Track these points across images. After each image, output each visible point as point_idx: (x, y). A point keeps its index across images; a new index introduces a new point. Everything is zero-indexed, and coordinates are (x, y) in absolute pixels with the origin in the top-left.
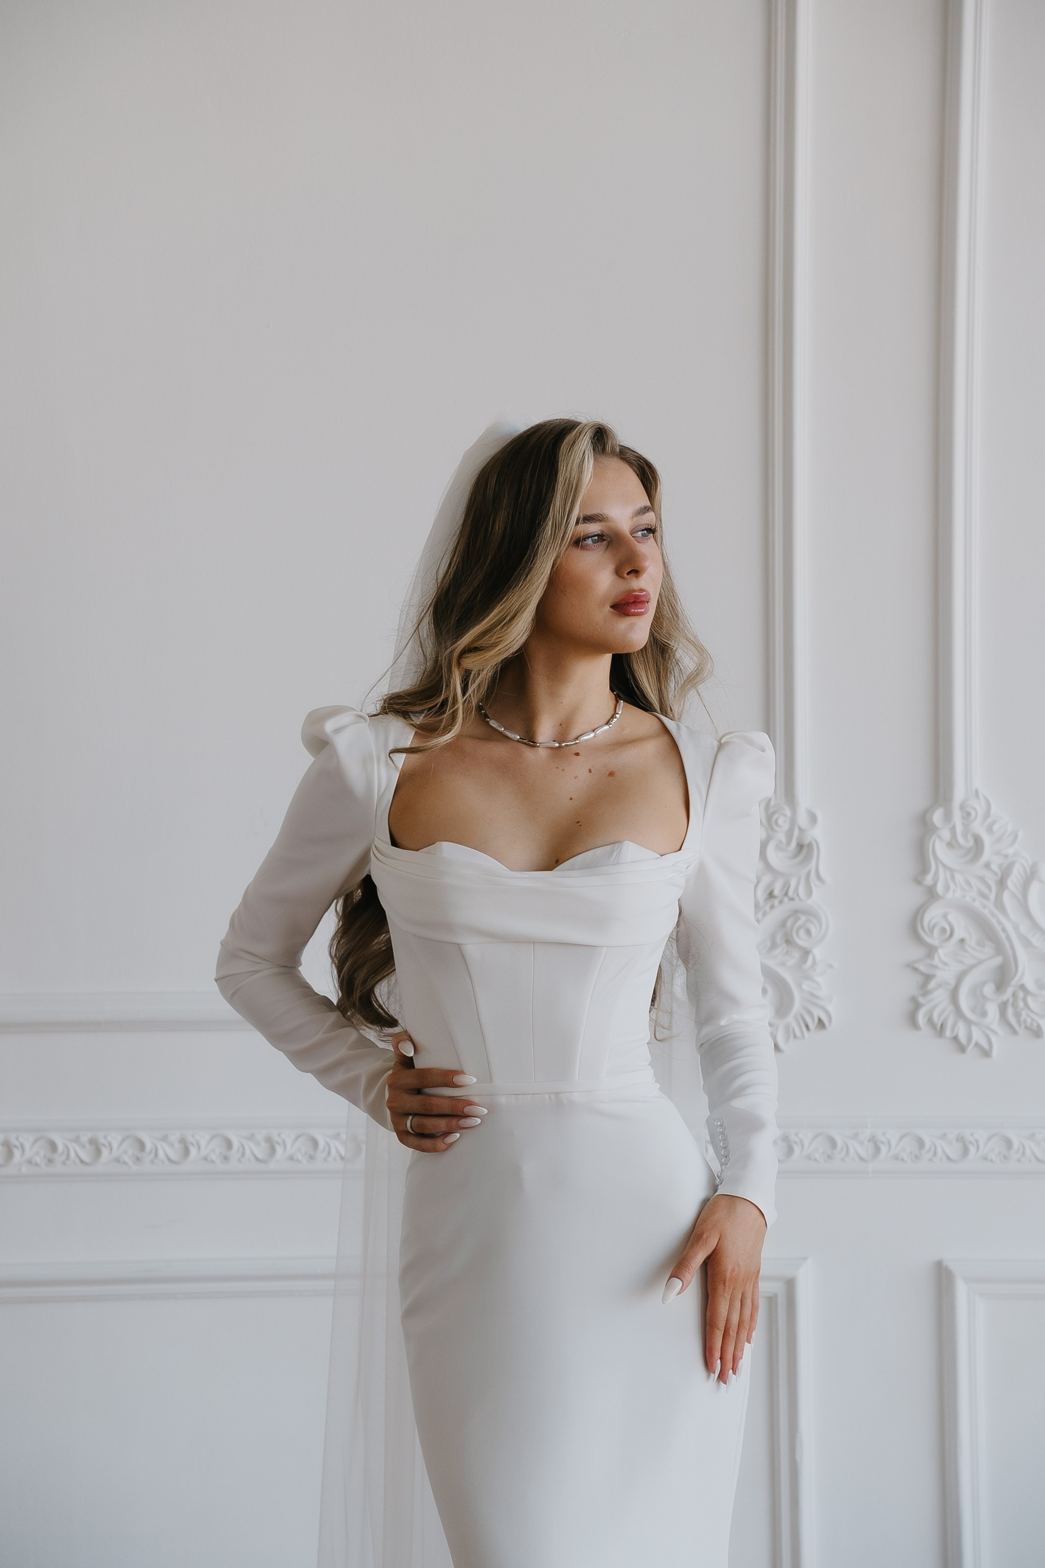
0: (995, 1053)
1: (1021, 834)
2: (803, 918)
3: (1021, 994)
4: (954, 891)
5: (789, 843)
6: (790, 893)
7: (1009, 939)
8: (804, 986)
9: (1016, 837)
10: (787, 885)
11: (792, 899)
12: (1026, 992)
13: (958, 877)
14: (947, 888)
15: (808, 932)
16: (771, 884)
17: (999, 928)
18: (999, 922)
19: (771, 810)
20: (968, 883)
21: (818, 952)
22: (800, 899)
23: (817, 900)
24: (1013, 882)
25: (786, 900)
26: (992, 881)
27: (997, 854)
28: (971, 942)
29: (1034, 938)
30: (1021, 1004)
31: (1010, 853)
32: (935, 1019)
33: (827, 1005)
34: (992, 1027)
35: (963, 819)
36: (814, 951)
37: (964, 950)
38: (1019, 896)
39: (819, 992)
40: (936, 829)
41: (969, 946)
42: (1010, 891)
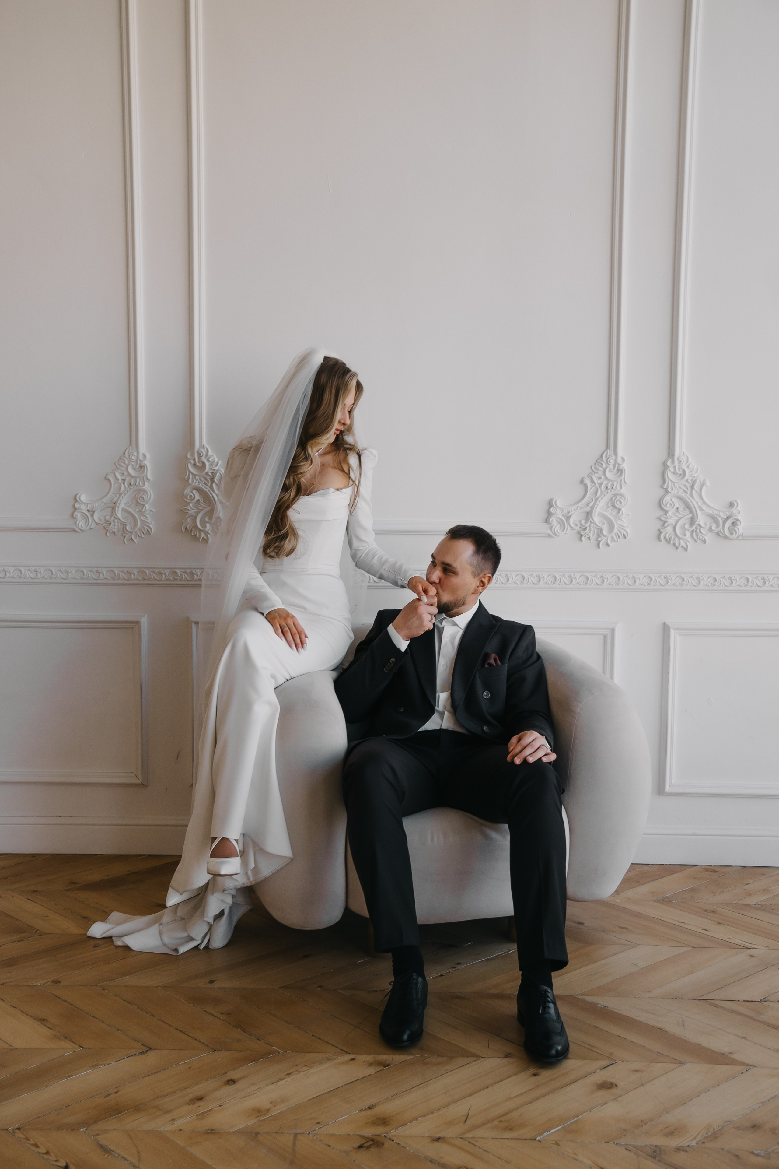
0: (688, 549)
1: (699, 469)
2: (619, 497)
3: (699, 528)
4: (675, 490)
5: (614, 469)
6: (614, 488)
7: (695, 508)
8: (618, 522)
9: (698, 470)
10: (613, 485)
11: (615, 490)
13: (676, 484)
14: (672, 489)
15: (621, 502)
16: (607, 484)
17: (691, 504)
18: (691, 502)
19: (607, 457)
20: (680, 487)
22: (618, 490)
23: (623, 491)
24: (697, 487)
25: (612, 490)
26: (688, 486)
27: (691, 476)
28: (681, 509)
29: (704, 508)
30: (698, 531)
31: (696, 476)
32: (667, 537)
33: (627, 530)
34: (688, 540)
35: (679, 463)
36: (622, 509)
37: (678, 512)
38: (699, 492)
39: (624, 525)
40: (669, 467)
41: (680, 510)
42: (695, 490)
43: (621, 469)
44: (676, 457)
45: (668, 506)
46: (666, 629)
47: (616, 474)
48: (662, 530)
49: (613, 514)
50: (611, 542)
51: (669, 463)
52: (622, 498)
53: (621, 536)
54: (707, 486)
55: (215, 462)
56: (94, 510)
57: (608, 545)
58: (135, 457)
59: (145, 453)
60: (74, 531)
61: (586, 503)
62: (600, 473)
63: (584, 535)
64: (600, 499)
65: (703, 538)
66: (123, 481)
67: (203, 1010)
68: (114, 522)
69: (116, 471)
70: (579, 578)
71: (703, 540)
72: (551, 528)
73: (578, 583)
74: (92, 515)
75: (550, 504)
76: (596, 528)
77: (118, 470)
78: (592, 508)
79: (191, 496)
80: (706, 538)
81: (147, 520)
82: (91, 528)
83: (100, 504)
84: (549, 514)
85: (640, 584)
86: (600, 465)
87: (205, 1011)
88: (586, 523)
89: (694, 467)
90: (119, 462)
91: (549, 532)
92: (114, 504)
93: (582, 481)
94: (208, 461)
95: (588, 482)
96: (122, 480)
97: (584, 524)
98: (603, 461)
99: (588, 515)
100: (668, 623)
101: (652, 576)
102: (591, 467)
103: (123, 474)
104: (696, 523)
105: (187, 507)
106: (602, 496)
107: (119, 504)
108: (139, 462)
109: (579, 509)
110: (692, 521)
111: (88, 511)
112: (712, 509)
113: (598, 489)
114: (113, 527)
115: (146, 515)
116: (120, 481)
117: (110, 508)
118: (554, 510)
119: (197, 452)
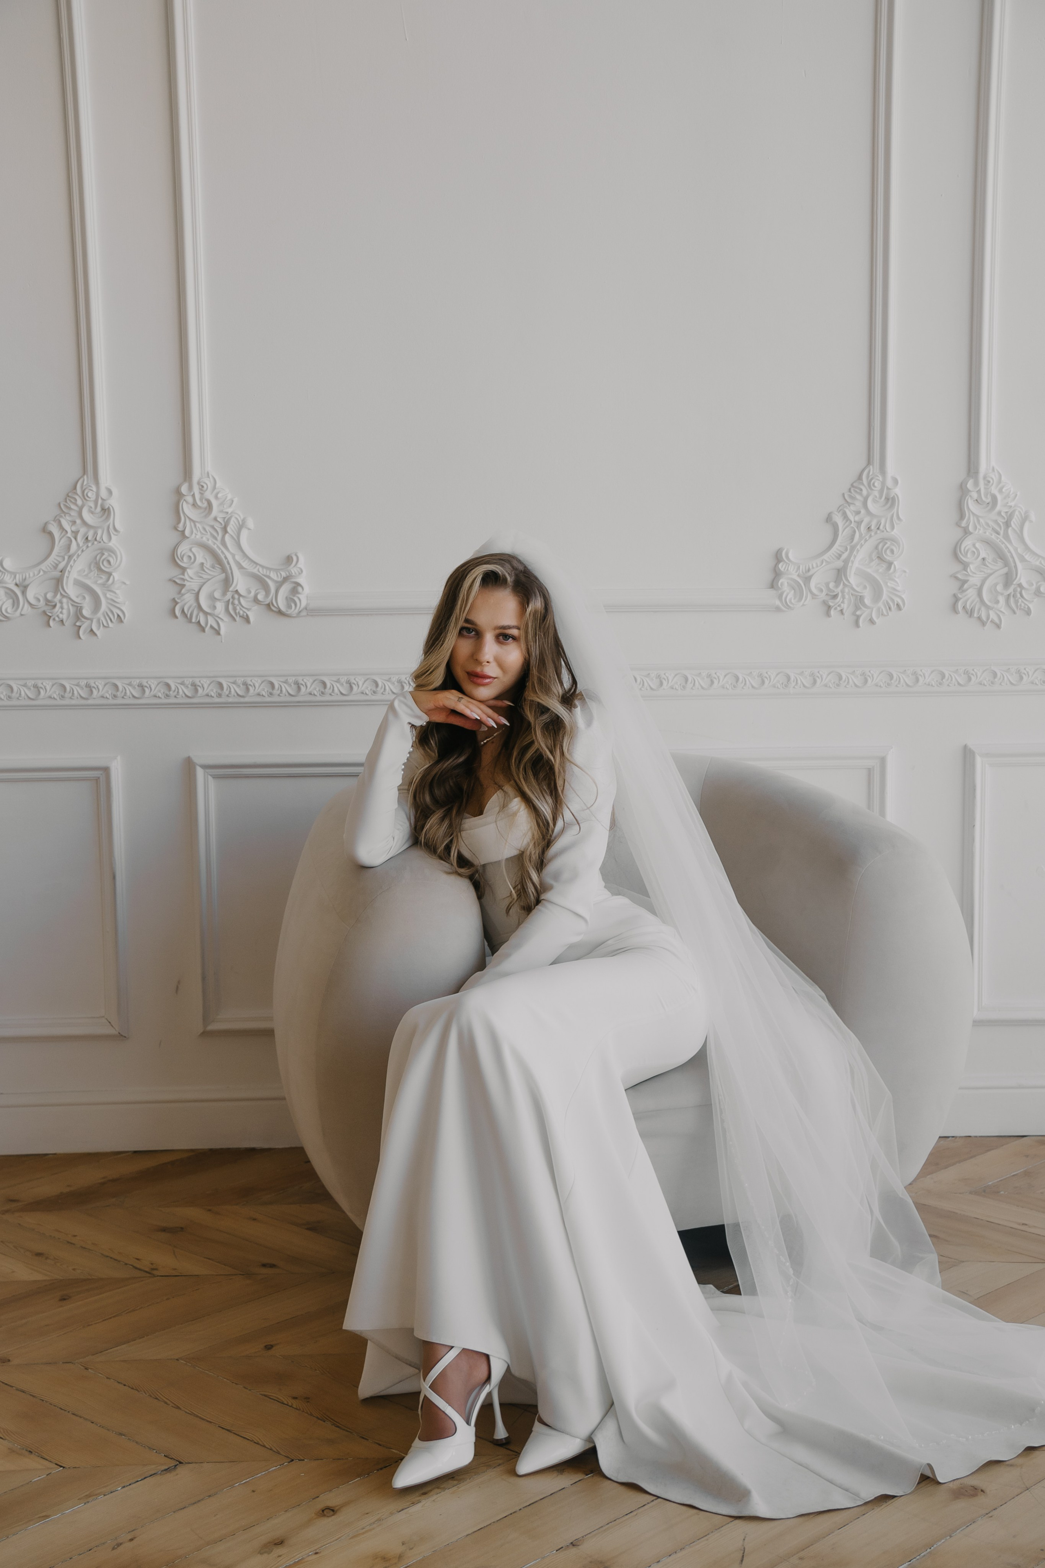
0: (1003, 625)
1: (1018, 494)
2: (889, 543)
3: (1019, 589)
4: (979, 530)
5: (881, 497)
6: (881, 527)
7: (1012, 557)
8: (889, 584)
9: (1016, 495)
10: (879, 523)
11: (883, 531)
12: (1022, 588)
13: (981, 520)
14: (975, 528)
15: (892, 551)
16: (870, 522)
17: (1006, 551)
18: (1007, 547)
19: (869, 478)
20: (988, 524)
22: (887, 532)
23: (895, 532)
24: (1015, 522)
25: (878, 532)
26: (1002, 522)
27: (1005, 506)
28: (989, 560)
29: (1027, 557)
30: (1019, 595)
31: (1013, 506)
32: (968, 606)
33: (903, 596)
34: (1001, 610)
35: (986, 484)
36: (895, 563)
37: (985, 565)
38: (1018, 531)
39: (898, 588)
40: (969, 491)
41: (988, 562)
42: (1013, 528)
43: (892, 496)
44: (981, 475)
45: (969, 555)
46: (967, 755)
47: (884, 506)
48: (960, 596)
49: (880, 571)
50: (878, 617)
51: (970, 485)
52: (894, 545)
53: (893, 607)
54: (1032, 522)
55: (228, 499)
56: (26, 583)
57: (872, 621)
58: (93, 494)
59: (109, 487)
61: (835, 554)
62: (859, 504)
63: (833, 607)
64: (858, 547)
65: (1027, 607)
66: (73, 535)
67: (261, 1394)
68: (61, 602)
69: (61, 516)
70: (827, 677)
71: (1026, 609)
72: (780, 597)
73: (826, 686)
74: (24, 593)
75: (778, 557)
76: (852, 595)
77: (65, 516)
78: (846, 562)
79: (190, 557)
80: (1031, 606)
81: (117, 598)
82: (23, 613)
83: (36, 573)
84: (777, 574)
85: (925, 684)
86: (858, 491)
87: (265, 1396)
88: (837, 586)
89: (1010, 491)
90: (66, 502)
91: (778, 603)
92: (60, 573)
93: (829, 519)
94: (216, 497)
95: (838, 519)
96: (72, 532)
97: (834, 589)
98: (863, 484)
99: (840, 574)
100: (971, 745)
101: (944, 671)
102: (843, 495)
103: (74, 523)
104: (1014, 583)
105: (184, 575)
106: (863, 542)
107: (69, 572)
108: (100, 501)
109: (824, 564)
110: (1008, 579)
111: (17, 584)
112: (1040, 559)
113: (855, 532)
114: (60, 610)
115: (114, 590)
116: (69, 535)
117: (53, 579)
118: (784, 566)
119: (199, 483)
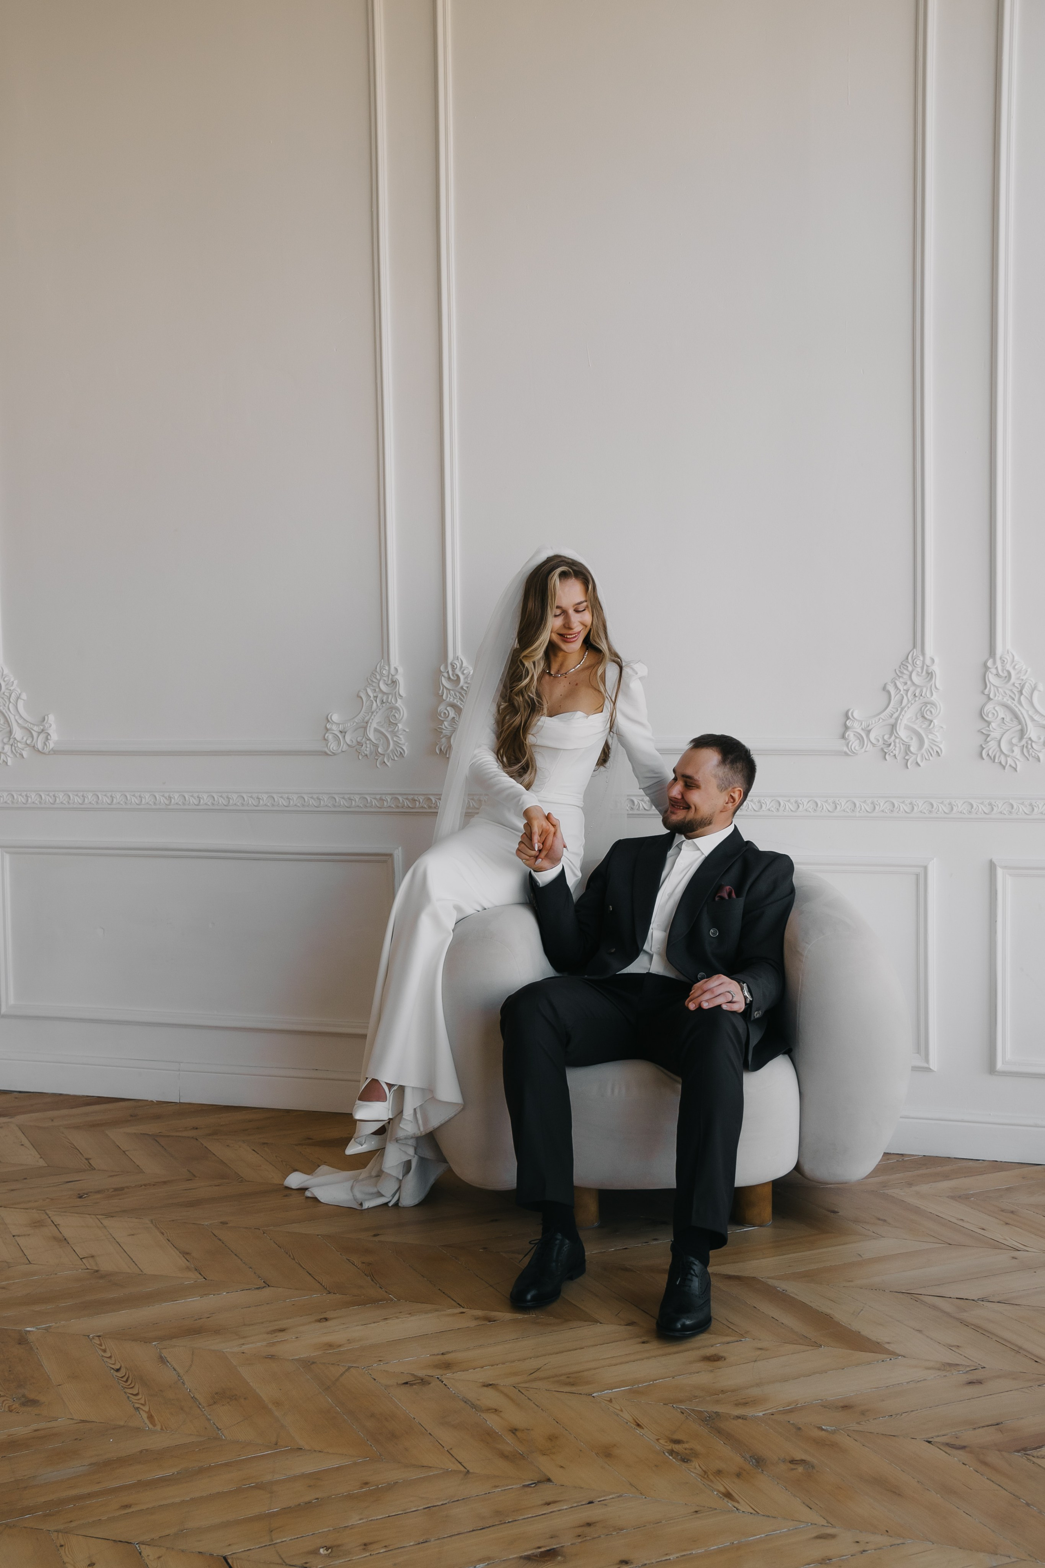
0: (1018, 769)
1: (1029, 670)
2: (929, 706)
3: (1030, 742)
4: (998, 697)
6: (923, 695)
7: (1024, 717)
8: (929, 736)
9: (1027, 671)
10: (921, 691)
11: (924, 697)
12: (1032, 741)
13: (1000, 689)
14: (996, 695)
15: (931, 712)
16: (915, 690)
17: (1019, 713)
18: (1020, 710)
19: (914, 658)
20: (1005, 693)
21: (935, 721)
22: (928, 697)
23: (935, 698)
24: (1026, 691)
25: (921, 698)
26: (1015, 690)
27: (1018, 679)
28: (1008, 719)
29: (1036, 718)
30: (1030, 747)
31: (1025, 679)
32: (990, 754)
33: (941, 746)
34: (1017, 757)
35: (1002, 663)
37: (1004, 723)
38: (1029, 698)
39: (937, 740)
40: (989, 668)
41: (1007, 721)
42: (1025, 696)
43: (931, 671)
44: (998, 656)
45: (990, 715)
46: (992, 867)
47: (925, 678)
48: (985, 746)
49: (923, 726)
50: (922, 761)
51: (990, 664)
52: (932, 707)
53: (934, 754)
54: (1040, 691)
56: (345, 730)
57: (918, 764)
58: (386, 672)
59: (397, 667)
60: (326, 754)
61: (889, 714)
62: (906, 677)
63: (888, 753)
64: (906, 709)
65: (1036, 755)
66: (375, 698)
68: (366, 743)
69: (368, 687)
70: (884, 805)
72: (847, 745)
73: (883, 811)
74: (344, 737)
75: (847, 716)
76: (902, 744)
77: (370, 686)
78: (897, 719)
79: (445, 713)
80: (1040, 755)
81: (400, 740)
82: (343, 750)
83: (352, 723)
84: (846, 728)
85: (958, 812)
86: (905, 667)
88: (890, 738)
89: (1022, 668)
90: (370, 677)
91: (845, 749)
92: (366, 724)
93: (884, 688)
94: (463, 674)
95: (891, 688)
96: (374, 696)
97: (887, 740)
98: (909, 662)
99: (893, 728)
100: (994, 860)
101: (973, 803)
102: (895, 670)
103: (375, 690)
104: (1025, 737)
105: (442, 726)
106: (909, 705)
107: (371, 723)
108: (390, 676)
109: (881, 721)
110: (1022, 733)
111: (341, 732)
113: (903, 697)
114: (365, 749)
115: (399, 736)
116: (372, 699)
117: (362, 728)
118: (851, 723)
119: (451, 664)
